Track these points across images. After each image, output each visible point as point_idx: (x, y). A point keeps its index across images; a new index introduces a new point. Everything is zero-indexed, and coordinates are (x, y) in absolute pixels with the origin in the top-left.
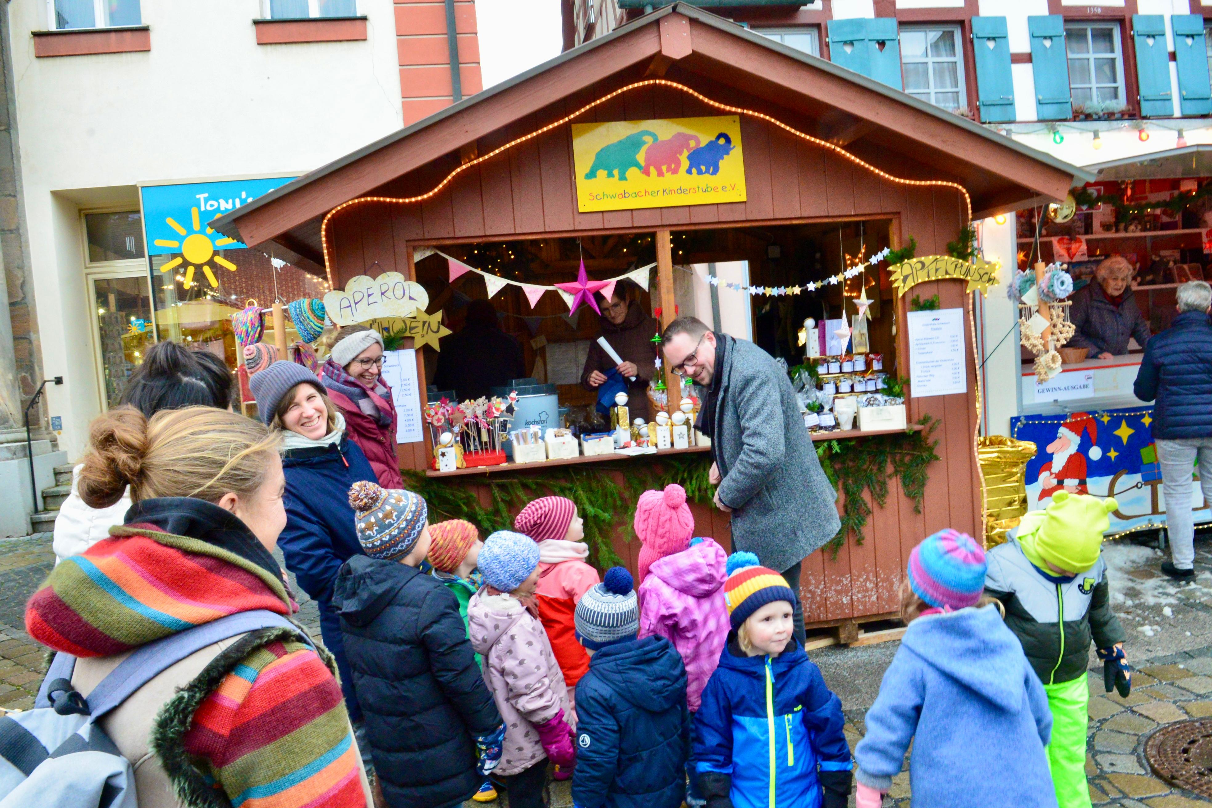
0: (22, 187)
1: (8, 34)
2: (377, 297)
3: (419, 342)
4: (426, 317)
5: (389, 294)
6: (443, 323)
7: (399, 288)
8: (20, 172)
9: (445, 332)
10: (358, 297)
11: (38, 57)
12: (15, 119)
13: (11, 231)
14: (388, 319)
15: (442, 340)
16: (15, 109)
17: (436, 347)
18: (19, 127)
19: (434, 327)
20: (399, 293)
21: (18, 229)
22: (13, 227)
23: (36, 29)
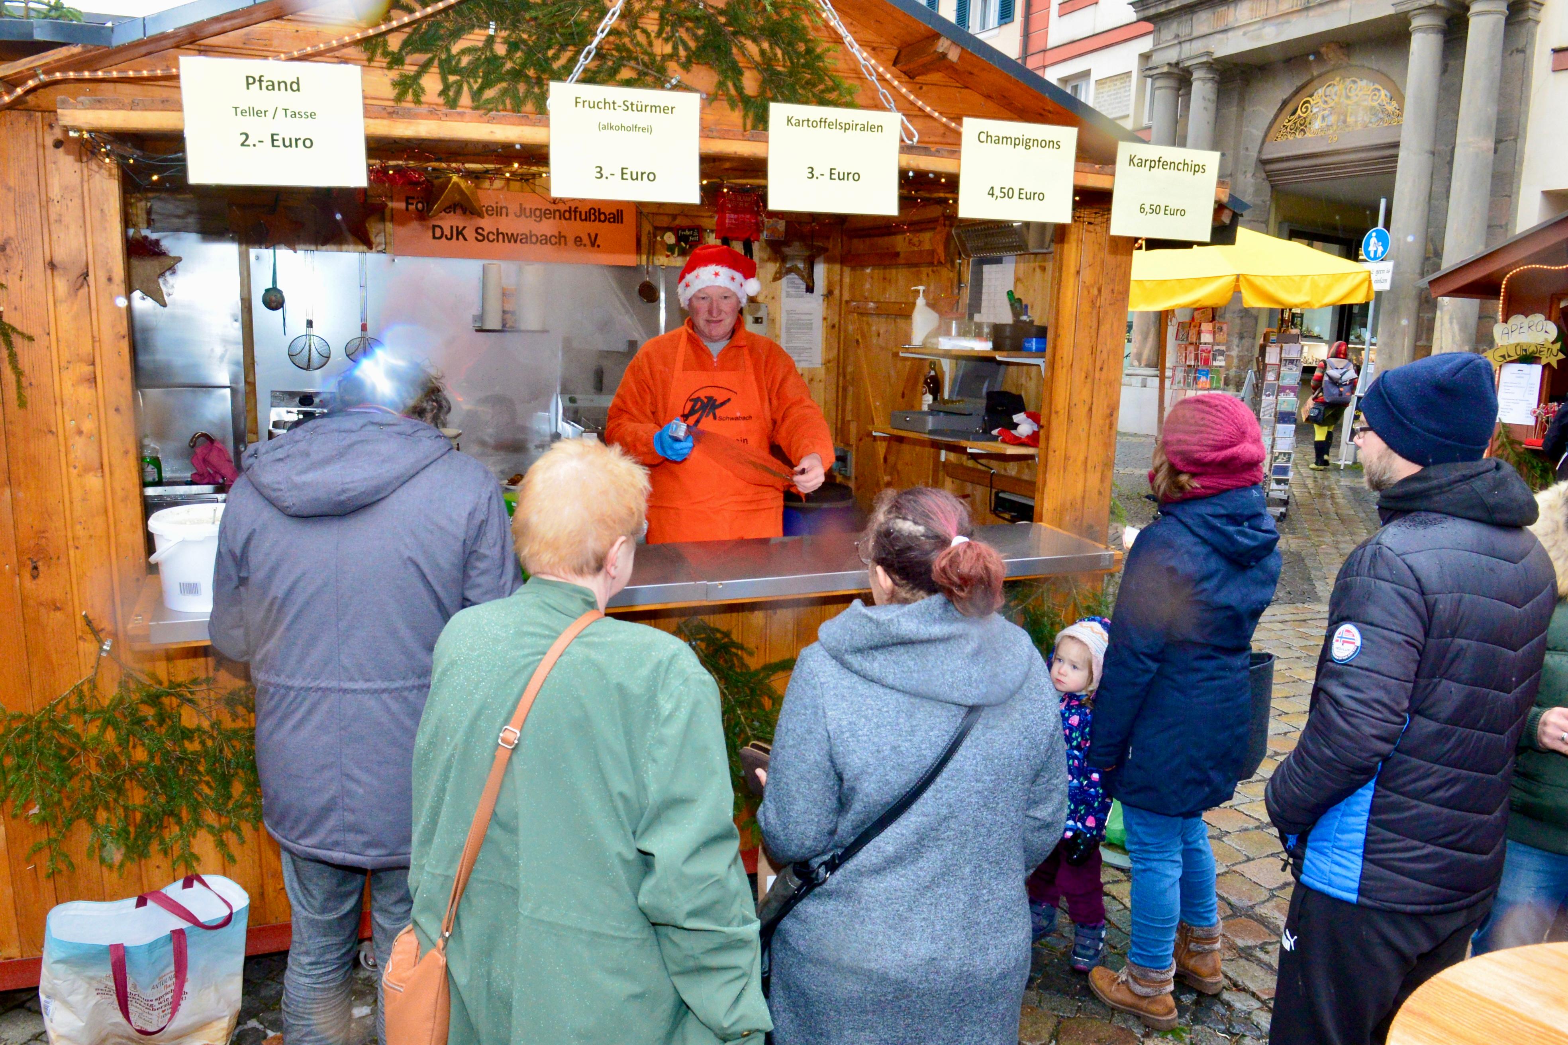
0: (1519, 188)
1: (1533, 52)
2: (1525, 329)
3: (1544, 361)
4: (1550, 346)
5: (1533, 328)
6: (1561, 350)
7: (1540, 324)
8: (1520, 174)
9: (1561, 356)
10: (1514, 328)
11: (1554, 71)
12: (1525, 128)
13: (1501, 227)
14: (1527, 344)
15: (1559, 362)
16: (1527, 121)
17: (1555, 365)
18: (1528, 135)
19: (1555, 352)
20: (1539, 328)
21: (1507, 224)
22: (1503, 223)
23: (1557, 45)
